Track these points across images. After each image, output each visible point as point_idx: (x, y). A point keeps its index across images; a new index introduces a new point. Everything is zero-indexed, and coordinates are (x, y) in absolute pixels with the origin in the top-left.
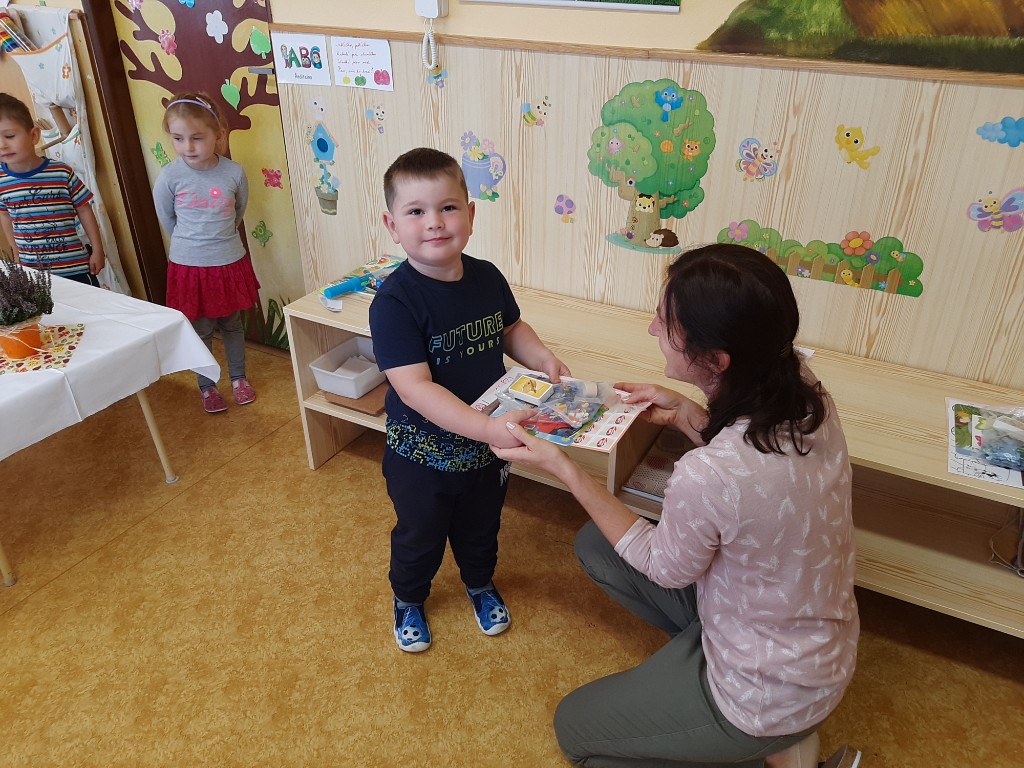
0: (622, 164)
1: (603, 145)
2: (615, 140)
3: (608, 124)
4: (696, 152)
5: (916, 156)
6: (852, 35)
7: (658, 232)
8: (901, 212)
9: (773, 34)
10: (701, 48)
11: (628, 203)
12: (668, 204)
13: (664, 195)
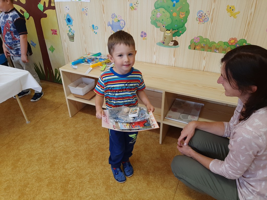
0: (161, 21)
1: (155, 15)
2: (159, 13)
3: (157, 8)
4: (184, 16)
5: (251, 14)
7: (172, 41)
8: (246, 31)
11: (163, 33)
12: (175, 32)
13: (174, 30)
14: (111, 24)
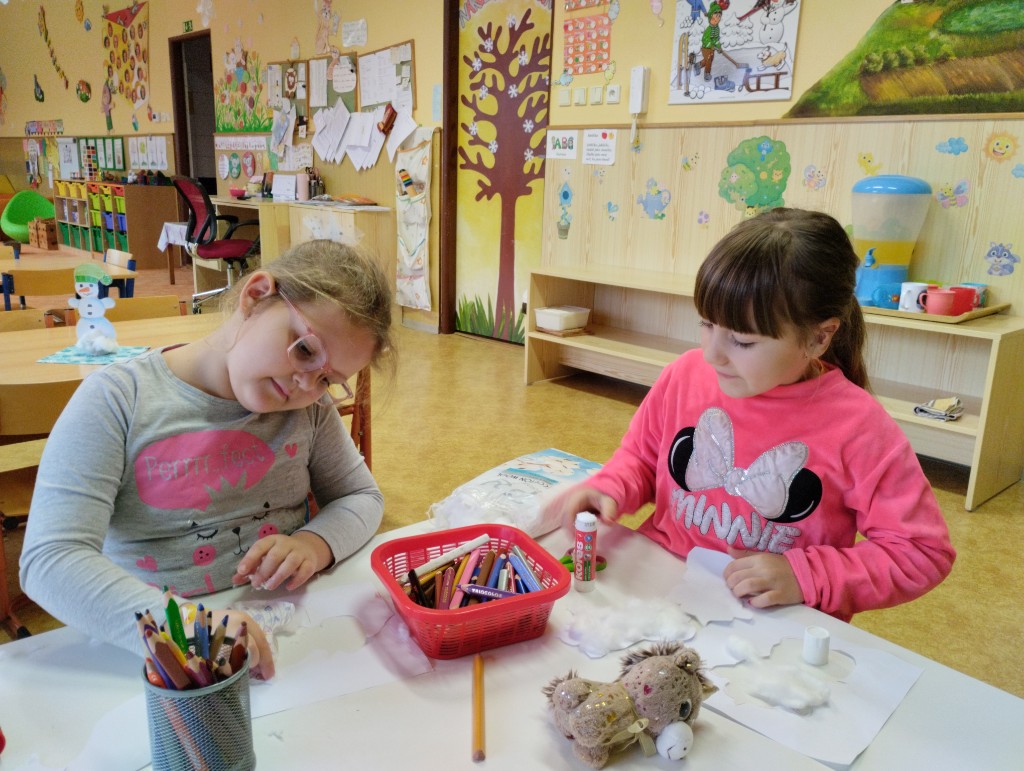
0: (738, 188)
1: (727, 178)
2: (734, 175)
3: (731, 165)
5: (903, 166)
6: (866, 102)
9: (823, 106)
10: (785, 117)
13: (761, 205)
14: (644, 199)
